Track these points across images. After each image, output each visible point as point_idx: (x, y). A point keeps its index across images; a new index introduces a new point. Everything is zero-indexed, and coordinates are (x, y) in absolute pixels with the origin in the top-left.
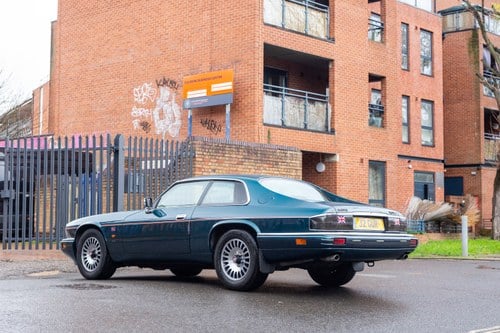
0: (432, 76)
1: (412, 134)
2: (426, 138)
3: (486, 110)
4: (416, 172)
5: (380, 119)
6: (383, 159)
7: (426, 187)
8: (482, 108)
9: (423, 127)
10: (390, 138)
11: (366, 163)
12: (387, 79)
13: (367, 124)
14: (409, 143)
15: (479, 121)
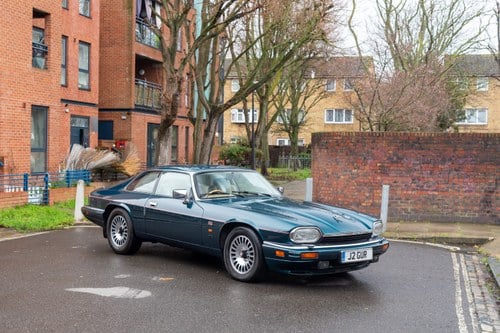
0: (90, 18)
1: (69, 77)
2: (83, 82)
3: (137, 56)
4: (72, 116)
5: (44, 60)
6: (47, 104)
7: (81, 131)
8: (134, 53)
9: (80, 70)
10: (53, 81)
11: (29, 108)
12: (52, 16)
13: (30, 65)
14: (66, 86)
15: (130, 66)
